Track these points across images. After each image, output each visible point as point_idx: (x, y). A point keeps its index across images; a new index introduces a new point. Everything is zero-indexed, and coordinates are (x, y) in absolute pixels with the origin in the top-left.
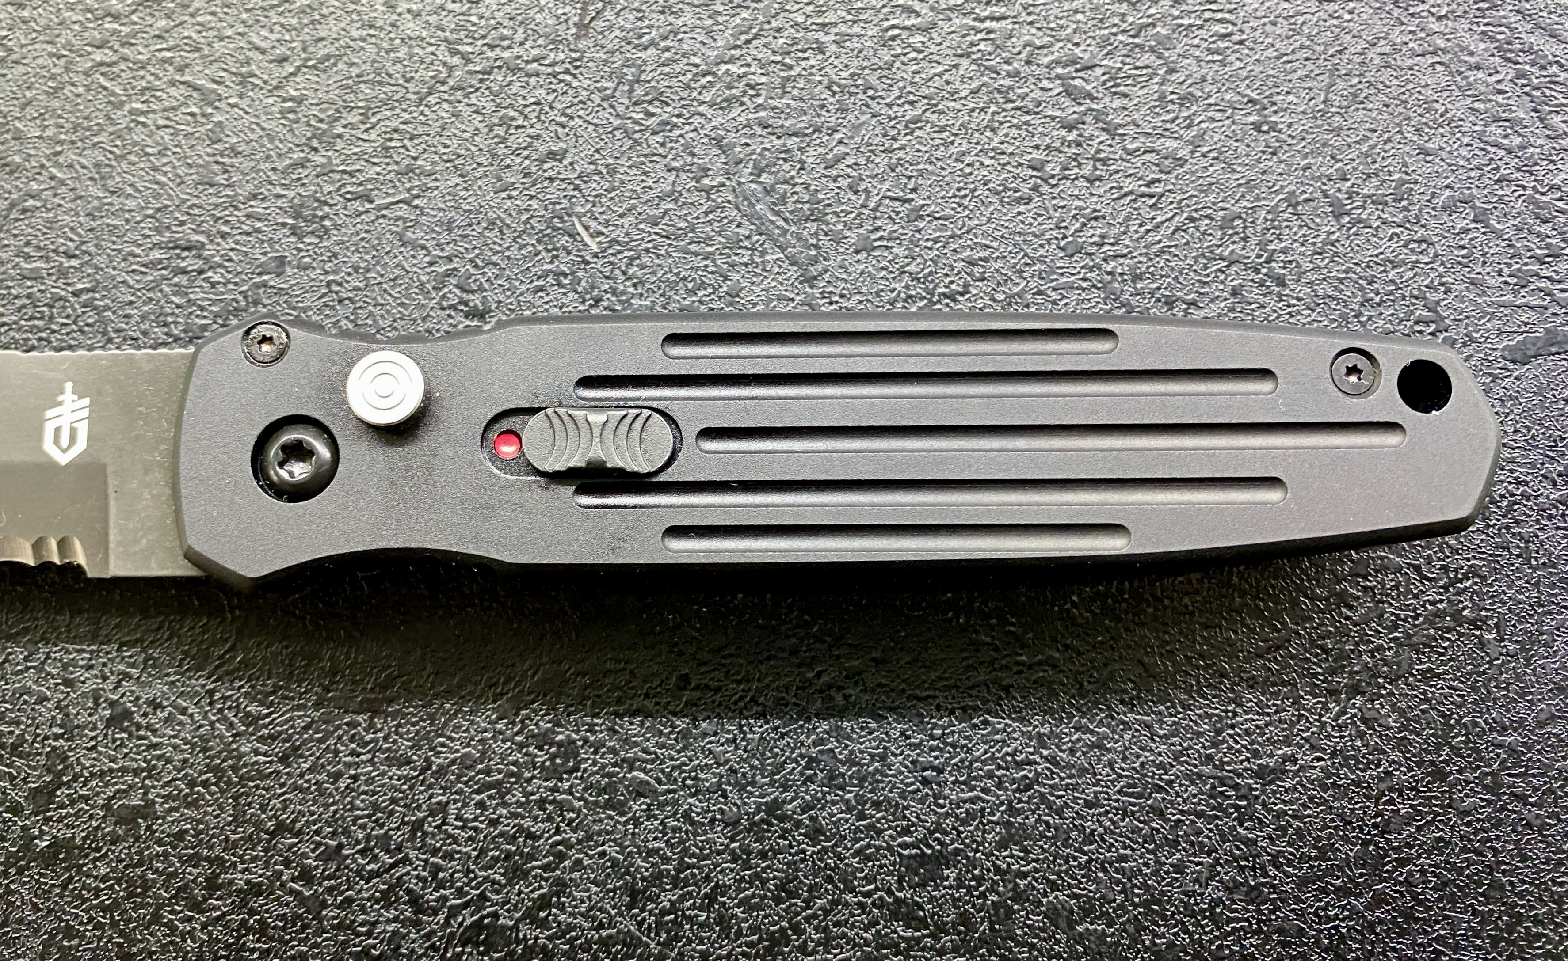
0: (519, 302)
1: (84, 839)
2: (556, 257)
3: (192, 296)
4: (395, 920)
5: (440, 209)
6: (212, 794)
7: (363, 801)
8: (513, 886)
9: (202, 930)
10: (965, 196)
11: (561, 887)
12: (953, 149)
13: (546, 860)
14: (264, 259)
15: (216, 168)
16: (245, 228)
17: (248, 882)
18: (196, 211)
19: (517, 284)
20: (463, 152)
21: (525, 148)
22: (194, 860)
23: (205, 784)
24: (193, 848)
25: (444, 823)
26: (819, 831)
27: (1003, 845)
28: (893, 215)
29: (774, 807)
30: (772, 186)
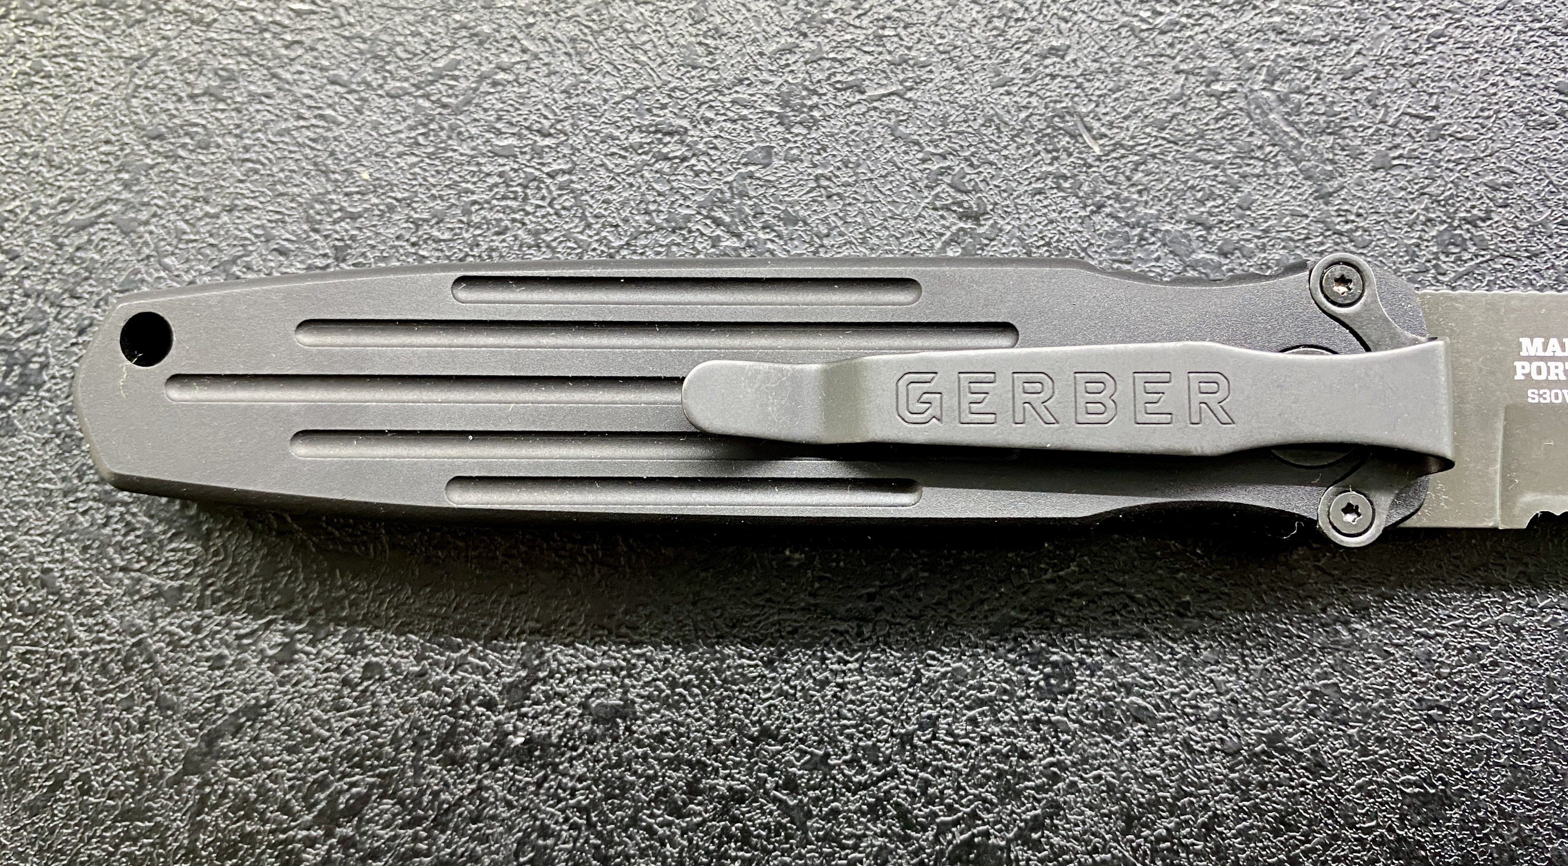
0: (1016, 205)
1: (561, 737)
2: (1056, 158)
3: (675, 184)
4: (883, 834)
5: (934, 103)
6: (694, 696)
7: (850, 710)
8: (1004, 804)
9: (682, 836)
10: (1489, 117)
11: (1055, 808)
12: (1476, 67)
13: (1039, 782)
14: (750, 148)
15: (700, 50)
16: (731, 114)
17: (730, 788)
18: (678, 94)
19: (1014, 185)
20: (959, 43)
21: (1026, 42)
22: (676, 763)
23: (686, 685)
24: (673, 750)
25: (934, 737)
26: (1320, 765)
27: (1509, 788)
28: (1413, 133)
29: (1274, 739)
30: (1286, 95)
